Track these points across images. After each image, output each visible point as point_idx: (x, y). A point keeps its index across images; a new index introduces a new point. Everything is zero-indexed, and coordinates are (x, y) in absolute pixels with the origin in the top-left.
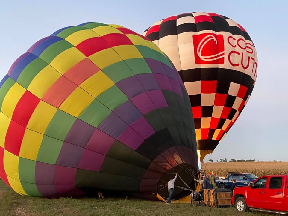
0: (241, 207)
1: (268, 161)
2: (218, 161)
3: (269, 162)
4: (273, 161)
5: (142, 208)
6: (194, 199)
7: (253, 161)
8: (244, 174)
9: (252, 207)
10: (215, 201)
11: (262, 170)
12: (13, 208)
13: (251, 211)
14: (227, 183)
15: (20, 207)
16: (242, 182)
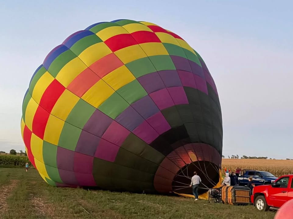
0: (261, 205)
1: (280, 159)
2: (229, 158)
3: (282, 160)
4: (285, 159)
5: (160, 203)
6: (211, 196)
7: (265, 158)
8: (258, 171)
9: (272, 206)
10: (233, 199)
11: (276, 168)
12: (30, 198)
13: (271, 210)
14: (242, 180)
15: (37, 198)
16: (257, 180)
